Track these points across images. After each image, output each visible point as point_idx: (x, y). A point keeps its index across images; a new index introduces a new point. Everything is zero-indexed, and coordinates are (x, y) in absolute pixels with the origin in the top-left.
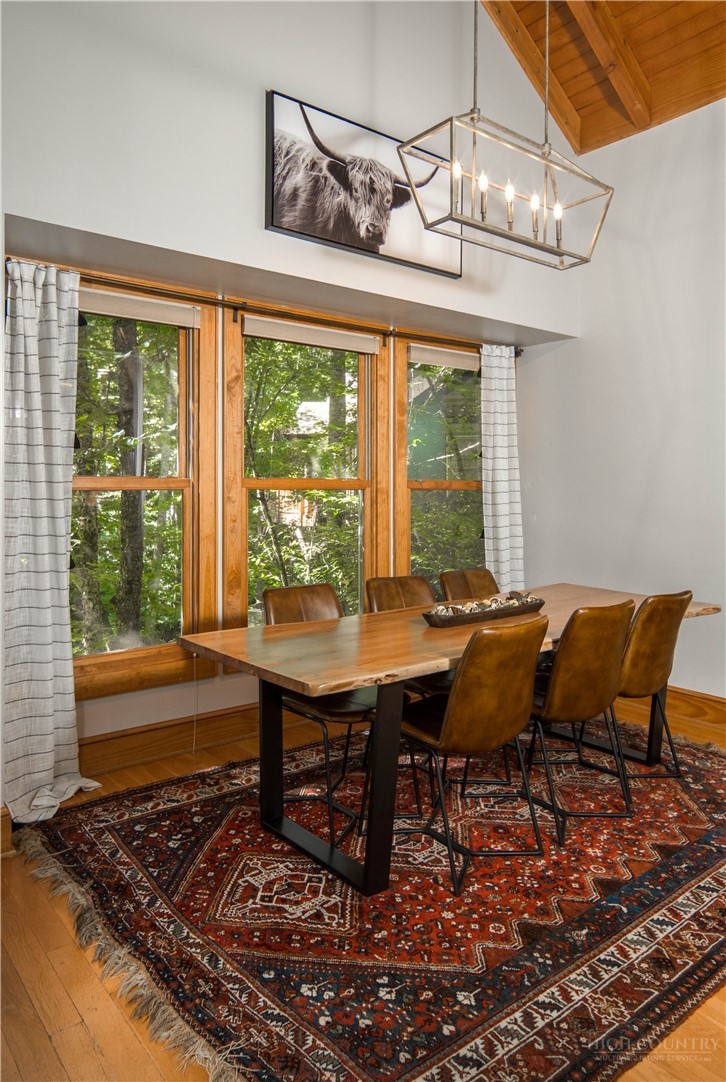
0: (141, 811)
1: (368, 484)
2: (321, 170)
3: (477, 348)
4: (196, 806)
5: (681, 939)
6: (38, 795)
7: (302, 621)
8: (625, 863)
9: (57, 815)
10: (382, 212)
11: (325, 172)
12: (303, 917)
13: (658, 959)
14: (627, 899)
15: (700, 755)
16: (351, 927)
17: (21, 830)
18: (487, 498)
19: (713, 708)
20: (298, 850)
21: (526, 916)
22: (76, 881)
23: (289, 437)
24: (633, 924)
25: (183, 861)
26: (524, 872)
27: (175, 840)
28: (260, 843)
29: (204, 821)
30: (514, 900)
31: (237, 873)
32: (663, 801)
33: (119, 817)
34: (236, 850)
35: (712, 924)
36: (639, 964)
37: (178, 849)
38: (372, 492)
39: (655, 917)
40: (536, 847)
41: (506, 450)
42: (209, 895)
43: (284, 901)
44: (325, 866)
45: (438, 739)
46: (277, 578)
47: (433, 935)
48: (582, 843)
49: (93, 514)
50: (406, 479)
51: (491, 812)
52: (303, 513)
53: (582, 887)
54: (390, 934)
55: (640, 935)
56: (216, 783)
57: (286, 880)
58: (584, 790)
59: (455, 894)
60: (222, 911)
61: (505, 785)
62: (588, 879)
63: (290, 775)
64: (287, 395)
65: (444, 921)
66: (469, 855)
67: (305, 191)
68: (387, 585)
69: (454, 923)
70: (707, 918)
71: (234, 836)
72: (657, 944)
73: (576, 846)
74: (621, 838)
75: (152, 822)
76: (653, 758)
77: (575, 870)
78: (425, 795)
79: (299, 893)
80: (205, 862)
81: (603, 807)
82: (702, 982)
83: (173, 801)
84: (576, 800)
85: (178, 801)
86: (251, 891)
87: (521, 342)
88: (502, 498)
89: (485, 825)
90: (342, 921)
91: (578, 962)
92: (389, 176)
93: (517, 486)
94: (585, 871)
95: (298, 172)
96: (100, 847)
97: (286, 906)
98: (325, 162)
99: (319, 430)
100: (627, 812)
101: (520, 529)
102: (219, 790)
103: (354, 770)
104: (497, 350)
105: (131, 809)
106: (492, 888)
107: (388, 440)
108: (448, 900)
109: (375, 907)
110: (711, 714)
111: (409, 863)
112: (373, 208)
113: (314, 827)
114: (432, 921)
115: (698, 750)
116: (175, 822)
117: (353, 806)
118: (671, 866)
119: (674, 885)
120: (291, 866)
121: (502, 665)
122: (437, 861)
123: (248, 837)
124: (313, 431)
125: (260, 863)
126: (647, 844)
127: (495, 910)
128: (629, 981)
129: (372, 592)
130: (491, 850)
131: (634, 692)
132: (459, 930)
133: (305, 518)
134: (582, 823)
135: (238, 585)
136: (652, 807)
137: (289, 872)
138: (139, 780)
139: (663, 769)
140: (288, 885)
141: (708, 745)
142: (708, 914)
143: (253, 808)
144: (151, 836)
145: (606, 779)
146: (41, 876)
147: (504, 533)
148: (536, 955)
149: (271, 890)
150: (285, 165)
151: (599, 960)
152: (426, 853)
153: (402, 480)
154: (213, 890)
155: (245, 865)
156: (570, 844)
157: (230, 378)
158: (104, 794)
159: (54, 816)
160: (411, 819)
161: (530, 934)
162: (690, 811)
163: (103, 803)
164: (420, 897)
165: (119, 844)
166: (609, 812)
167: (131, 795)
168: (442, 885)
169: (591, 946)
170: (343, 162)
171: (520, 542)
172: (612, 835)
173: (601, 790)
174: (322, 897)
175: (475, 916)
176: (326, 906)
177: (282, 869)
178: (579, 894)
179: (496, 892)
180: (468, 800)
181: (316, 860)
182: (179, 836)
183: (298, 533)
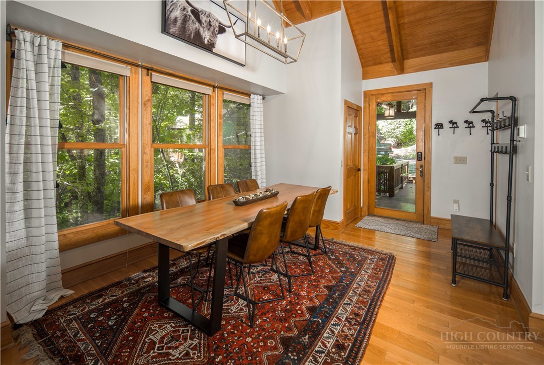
0: (96, 305)
1: (208, 146)
2: (187, 12)
3: (249, 95)
4: (125, 297)
5: (344, 332)
6: (35, 304)
7: (179, 206)
8: (316, 297)
9: (46, 314)
10: (214, 35)
11: (190, 13)
12: (180, 357)
13: (338, 345)
14: (320, 315)
15: (331, 244)
16: (204, 357)
17: (21, 328)
18: (252, 152)
19: (332, 225)
20: (176, 315)
21: (282, 333)
22: (50, 358)
23: (174, 129)
24: (325, 328)
25: (115, 333)
26: (278, 309)
27: (113, 320)
28: (158, 314)
29: (129, 306)
30: (276, 325)
31: (145, 335)
32: (323, 265)
33: (82, 311)
34: (145, 320)
35: (353, 322)
36: (331, 350)
37: (114, 325)
38: (208, 150)
39: (332, 322)
40: (281, 295)
41: (259, 134)
42: (129, 352)
43: (169, 348)
44: (190, 323)
45: (243, 259)
46: (168, 182)
47: (243, 353)
48: (298, 290)
49: (84, 158)
50: (222, 144)
51: (261, 280)
52: (178, 157)
53: (302, 312)
54: (223, 357)
55: (329, 334)
56: (137, 283)
57: (171, 334)
58: (295, 264)
59: (251, 327)
60: (136, 362)
61: (265, 266)
62: (304, 307)
63: (173, 273)
64: (172, 114)
65: (247, 343)
66: (254, 303)
67: (180, 19)
68: (216, 188)
69: (252, 344)
70: (351, 319)
71: (145, 312)
72: (336, 337)
73: (296, 291)
74: (312, 285)
75: (100, 311)
76: (316, 247)
77: (298, 304)
78: (233, 275)
79: (177, 341)
80: (128, 331)
81: (303, 271)
82: (357, 354)
83: (113, 296)
84: (292, 269)
85: (116, 296)
86: (153, 343)
87: (266, 94)
88: (258, 152)
89: (259, 287)
90: (199, 355)
91: (308, 355)
92: (217, 20)
93: (263, 147)
94: (302, 304)
95: (177, 10)
96: (69, 331)
97: (170, 351)
98: (190, 9)
99: (185, 127)
100: (312, 272)
101: (264, 163)
102: (138, 286)
103: (203, 267)
104: (256, 97)
105: (90, 304)
106: (266, 320)
107: (215, 129)
108: (248, 331)
109: (215, 343)
110: (332, 227)
111: (229, 313)
112: (211, 33)
113: (185, 300)
114: (242, 345)
115: (330, 241)
116: (113, 308)
117: (202, 286)
118: (332, 295)
119: (335, 305)
120: (174, 325)
121: (271, 224)
122: (242, 309)
123: (152, 311)
124: (182, 127)
125: (157, 326)
126: (322, 286)
127: (269, 332)
128: (330, 361)
129: (210, 191)
130: (263, 300)
131: (313, 225)
132: (255, 348)
133: (179, 159)
134: (297, 279)
135: (149, 190)
136: (320, 268)
137: (173, 329)
138: (96, 286)
139: (320, 251)
140: (172, 337)
141: (332, 239)
142: (351, 317)
143: (155, 294)
144: (99, 319)
145: (301, 258)
146: (28, 358)
147: (259, 164)
148: (290, 355)
149: (163, 342)
150: (171, 6)
151: (316, 351)
152: (236, 306)
153: (221, 145)
154: (131, 348)
155: (150, 328)
156: (294, 291)
157: (145, 100)
158: (76, 297)
159: (43, 316)
160: (228, 289)
161: (286, 342)
162: (333, 268)
163: (74, 303)
164: (236, 332)
165: (80, 328)
166: (305, 273)
167: (90, 296)
168: (245, 323)
169: (312, 344)
170: (198, 11)
171: (264, 168)
172: (309, 284)
173: (301, 263)
174: (189, 341)
175: (261, 338)
176: (191, 347)
177: (169, 328)
178: (302, 316)
179: (268, 322)
180: (251, 275)
181: (185, 320)
182: (115, 317)
183: (177, 165)
